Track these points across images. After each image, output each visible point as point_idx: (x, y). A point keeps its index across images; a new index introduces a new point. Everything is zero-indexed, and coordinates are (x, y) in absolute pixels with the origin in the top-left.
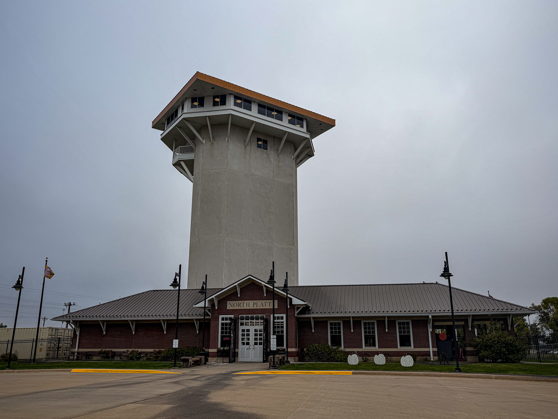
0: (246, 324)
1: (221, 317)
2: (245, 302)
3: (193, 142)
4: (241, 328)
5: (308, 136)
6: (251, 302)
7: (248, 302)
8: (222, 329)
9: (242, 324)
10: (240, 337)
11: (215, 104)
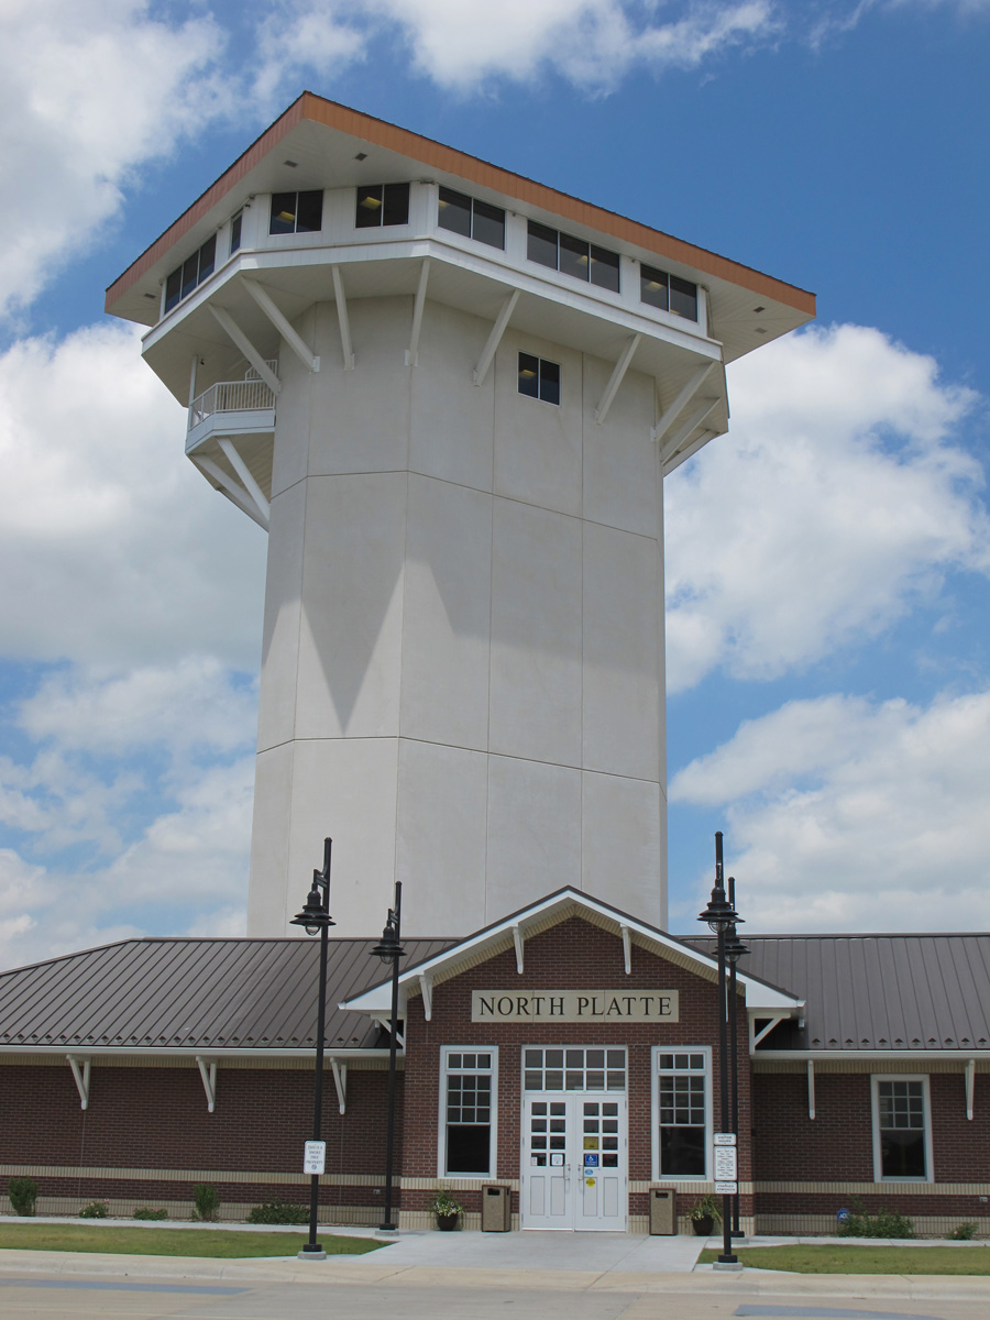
0: (554, 1083)
1: (446, 1051)
2: (547, 994)
3: (271, 366)
4: (529, 1098)
5: (715, 354)
6: (571, 997)
7: (557, 994)
8: (453, 1099)
9: (534, 1084)
10: (527, 1134)
11: (365, 218)
